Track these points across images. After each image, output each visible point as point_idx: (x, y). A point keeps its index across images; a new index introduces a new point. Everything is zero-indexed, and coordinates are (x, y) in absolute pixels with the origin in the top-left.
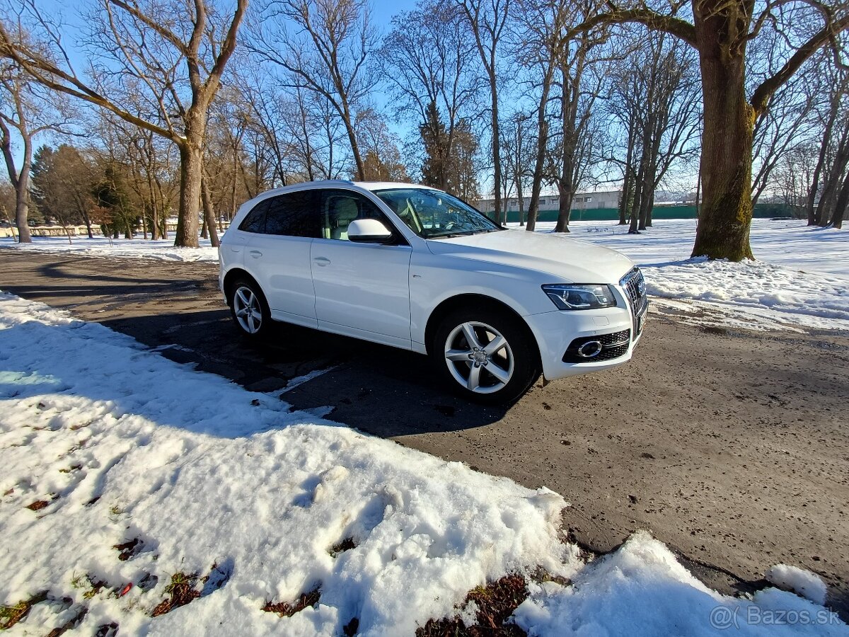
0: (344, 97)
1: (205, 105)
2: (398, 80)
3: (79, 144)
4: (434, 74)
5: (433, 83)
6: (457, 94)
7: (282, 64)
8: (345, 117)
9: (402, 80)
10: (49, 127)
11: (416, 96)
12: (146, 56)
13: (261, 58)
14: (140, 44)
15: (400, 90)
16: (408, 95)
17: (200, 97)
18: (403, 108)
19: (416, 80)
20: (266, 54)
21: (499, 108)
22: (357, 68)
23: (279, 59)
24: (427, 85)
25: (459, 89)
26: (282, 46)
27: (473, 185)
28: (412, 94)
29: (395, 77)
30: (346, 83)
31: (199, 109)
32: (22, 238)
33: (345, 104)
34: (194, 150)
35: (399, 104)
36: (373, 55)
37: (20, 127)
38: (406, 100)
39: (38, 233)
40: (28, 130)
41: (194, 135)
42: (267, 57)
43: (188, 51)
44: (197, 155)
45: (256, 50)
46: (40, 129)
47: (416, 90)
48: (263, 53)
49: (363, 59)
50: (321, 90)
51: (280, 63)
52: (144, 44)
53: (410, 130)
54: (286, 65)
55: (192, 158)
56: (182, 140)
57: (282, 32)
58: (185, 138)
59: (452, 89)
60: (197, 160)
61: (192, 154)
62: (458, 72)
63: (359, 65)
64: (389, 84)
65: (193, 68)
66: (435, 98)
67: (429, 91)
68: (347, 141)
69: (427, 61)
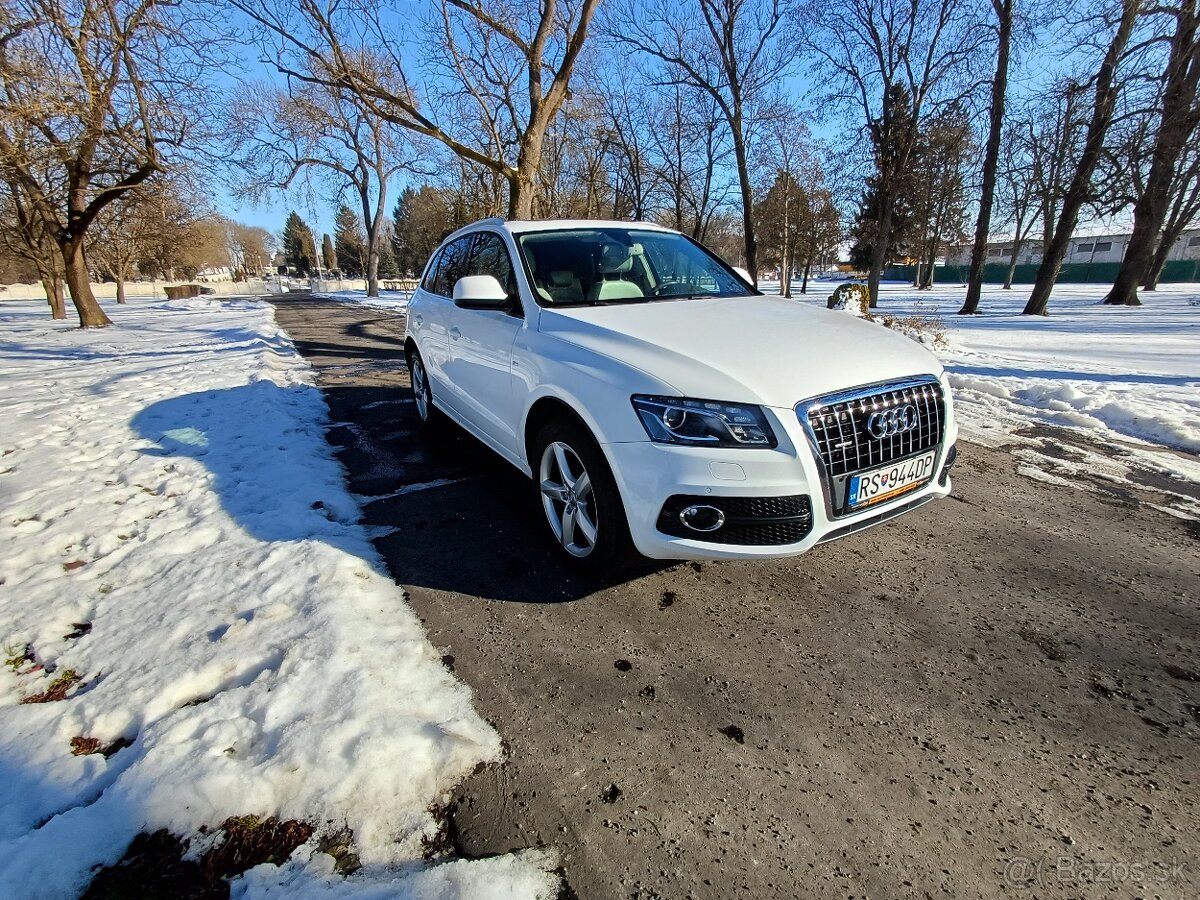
0: (736, 90)
1: (543, 124)
2: (830, 53)
3: (434, 183)
4: (895, 32)
5: (891, 49)
6: (934, 61)
7: (656, 53)
8: (735, 122)
9: (837, 53)
10: (403, 166)
11: (856, 75)
12: (489, 68)
13: (630, 49)
14: (483, 53)
15: (832, 68)
16: (844, 74)
17: (538, 113)
18: (831, 98)
19: (861, 48)
20: (636, 42)
21: (1010, 77)
22: (762, 42)
23: (654, 47)
24: (880, 54)
25: (939, 51)
26: (659, 27)
27: (956, 218)
28: (849, 72)
29: (824, 49)
30: (742, 67)
31: (535, 129)
32: (372, 292)
33: (738, 101)
34: (525, 184)
35: (827, 90)
36: (791, 18)
37: (377, 168)
38: (842, 82)
39: (390, 287)
40: (384, 170)
41: (527, 165)
42: (638, 46)
43: (531, 53)
44: (528, 191)
45: (624, 39)
46: (394, 169)
47: (858, 65)
48: (632, 41)
49: (773, 26)
50: (704, 85)
51: (653, 53)
52: (487, 54)
53: (838, 132)
54: (661, 54)
55: (522, 195)
56: (513, 172)
57: (661, 6)
58: (516, 169)
59: (925, 54)
60: (527, 198)
61: (522, 190)
62: (942, 21)
63: (766, 36)
64: (814, 60)
65: (534, 77)
66: (892, 73)
67: (882, 63)
68: (733, 157)
69: (887, 12)
